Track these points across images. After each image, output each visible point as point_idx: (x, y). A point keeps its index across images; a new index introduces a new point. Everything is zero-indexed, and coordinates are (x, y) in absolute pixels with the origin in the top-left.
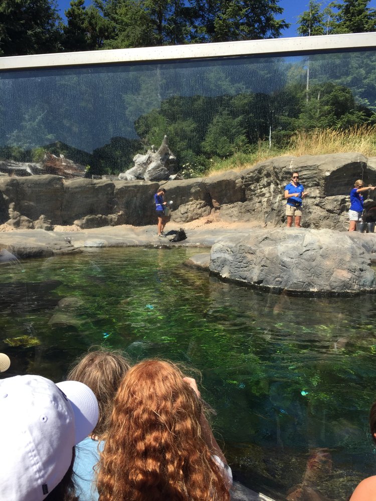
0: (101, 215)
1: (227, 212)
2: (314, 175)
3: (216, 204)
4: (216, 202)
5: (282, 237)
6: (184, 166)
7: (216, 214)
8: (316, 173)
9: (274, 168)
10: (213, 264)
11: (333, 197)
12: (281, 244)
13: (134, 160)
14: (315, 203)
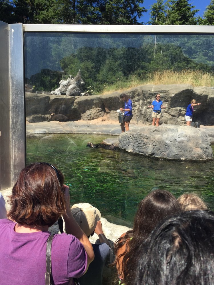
0: (41, 115)
1: (114, 115)
2: (165, 96)
3: (107, 110)
4: (107, 109)
5: (165, 130)
6: (88, 88)
7: (107, 116)
8: (166, 95)
9: (143, 91)
10: (121, 145)
11: (175, 108)
12: (165, 133)
13: (60, 83)
14: (165, 111)
